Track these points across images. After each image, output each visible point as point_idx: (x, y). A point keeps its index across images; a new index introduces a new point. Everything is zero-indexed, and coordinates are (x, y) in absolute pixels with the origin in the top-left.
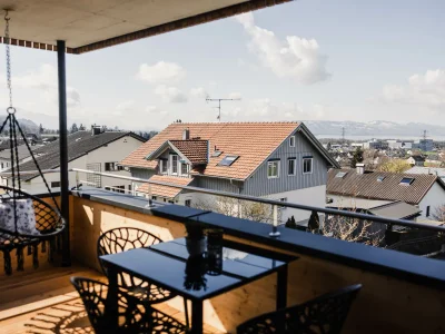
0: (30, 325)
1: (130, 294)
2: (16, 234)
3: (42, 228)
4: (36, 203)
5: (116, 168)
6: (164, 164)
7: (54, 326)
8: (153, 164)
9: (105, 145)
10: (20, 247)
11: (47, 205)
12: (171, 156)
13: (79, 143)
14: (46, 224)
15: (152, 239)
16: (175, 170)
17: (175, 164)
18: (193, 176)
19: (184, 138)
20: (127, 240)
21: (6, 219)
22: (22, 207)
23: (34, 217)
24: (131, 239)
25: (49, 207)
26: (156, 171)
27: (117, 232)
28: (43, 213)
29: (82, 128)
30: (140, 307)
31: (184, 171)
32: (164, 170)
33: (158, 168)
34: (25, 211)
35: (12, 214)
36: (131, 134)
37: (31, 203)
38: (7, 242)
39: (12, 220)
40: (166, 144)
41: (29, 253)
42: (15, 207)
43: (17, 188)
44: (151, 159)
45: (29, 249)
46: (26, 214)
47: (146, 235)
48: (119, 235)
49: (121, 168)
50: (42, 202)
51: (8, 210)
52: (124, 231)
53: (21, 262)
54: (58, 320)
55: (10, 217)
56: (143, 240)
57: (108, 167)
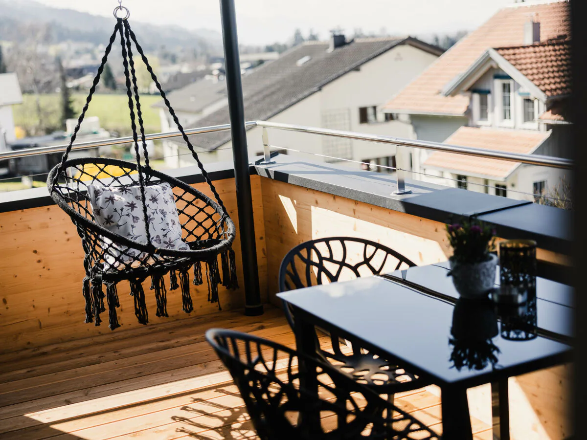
0: (182, 419)
1: (347, 371)
2: (149, 249)
3: (192, 239)
4: (179, 191)
5: (381, 117)
6: (484, 104)
7: (220, 423)
8: (458, 105)
9: (357, 69)
10: (157, 273)
11: (198, 195)
12: (497, 84)
13: (307, 68)
14: (199, 232)
15: (393, 261)
16: (507, 114)
17: (506, 103)
18: (549, 127)
19: (529, 41)
20: (342, 264)
21: (130, 220)
22: (154, 199)
23: (177, 218)
24: (352, 260)
25: (203, 199)
26: (466, 119)
27: (322, 247)
28: (192, 210)
29: (313, 38)
30: (358, 396)
31: (528, 116)
32: (484, 114)
33: (469, 112)
34: (160, 205)
35: (138, 212)
36: (412, 42)
37: (170, 190)
38: (136, 264)
39: (141, 224)
40: (488, 59)
41: (174, 286)
42: (144, 199)
43: (143, 164)
44: (454, 92)
45: (173, 279)
46: (163, 212)
47: (381, 253)
48: (325, 253)
49: (389, 117)
50: (188, 190)
51: (132, 206)
52: (336, 245)
53: (162, 303)
54: (228, 413)
55: (135, 219)
56: (376, 263)
57: (364, 116)
